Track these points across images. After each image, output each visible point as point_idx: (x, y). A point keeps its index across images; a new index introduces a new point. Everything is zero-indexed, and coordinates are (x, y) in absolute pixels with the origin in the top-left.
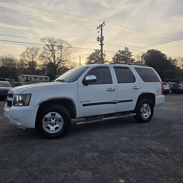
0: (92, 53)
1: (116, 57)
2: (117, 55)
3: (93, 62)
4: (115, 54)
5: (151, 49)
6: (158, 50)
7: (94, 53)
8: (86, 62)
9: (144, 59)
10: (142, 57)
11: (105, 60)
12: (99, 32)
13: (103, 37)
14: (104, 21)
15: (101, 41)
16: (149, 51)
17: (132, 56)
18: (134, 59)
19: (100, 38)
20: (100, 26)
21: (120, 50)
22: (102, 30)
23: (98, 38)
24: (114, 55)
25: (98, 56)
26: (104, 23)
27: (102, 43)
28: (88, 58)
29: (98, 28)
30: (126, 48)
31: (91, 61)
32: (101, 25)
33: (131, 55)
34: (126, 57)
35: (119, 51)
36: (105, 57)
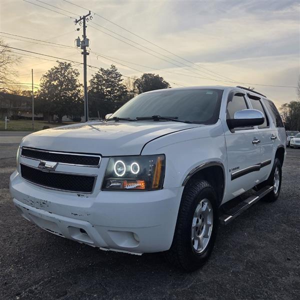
0: (53, 67)
1: (96, 79)
2: (97, 76)
3: (55, 84)
4: (95, 75)
5: (147, 73)
6: (160, 76)
7: (56, 68)
8: (42, 82)
9: (138, 88)
10: (134, 84)
11: (77, 83)
12: (78, 30)
13: (88, 40)
14: (90, 12)
15: (84, 48)
16: (145, 76)
17: (121, 80)
18: (125, 86)
19: (81, 40)
20: (81, 19)
21: (102, 68)
22: (85, 27)
23: (78, 40)
24: (92, 75)
25: (64, 73)
26: (90, 14)
27: (85, 51)
28: (45, 76)
29: (77, 22)
30: (113, 67)
31: (52, 82)
32: (84, 18)
33: (121, 78)
34: (113, 82)
35: (102, 70)
36: (77, 78)
